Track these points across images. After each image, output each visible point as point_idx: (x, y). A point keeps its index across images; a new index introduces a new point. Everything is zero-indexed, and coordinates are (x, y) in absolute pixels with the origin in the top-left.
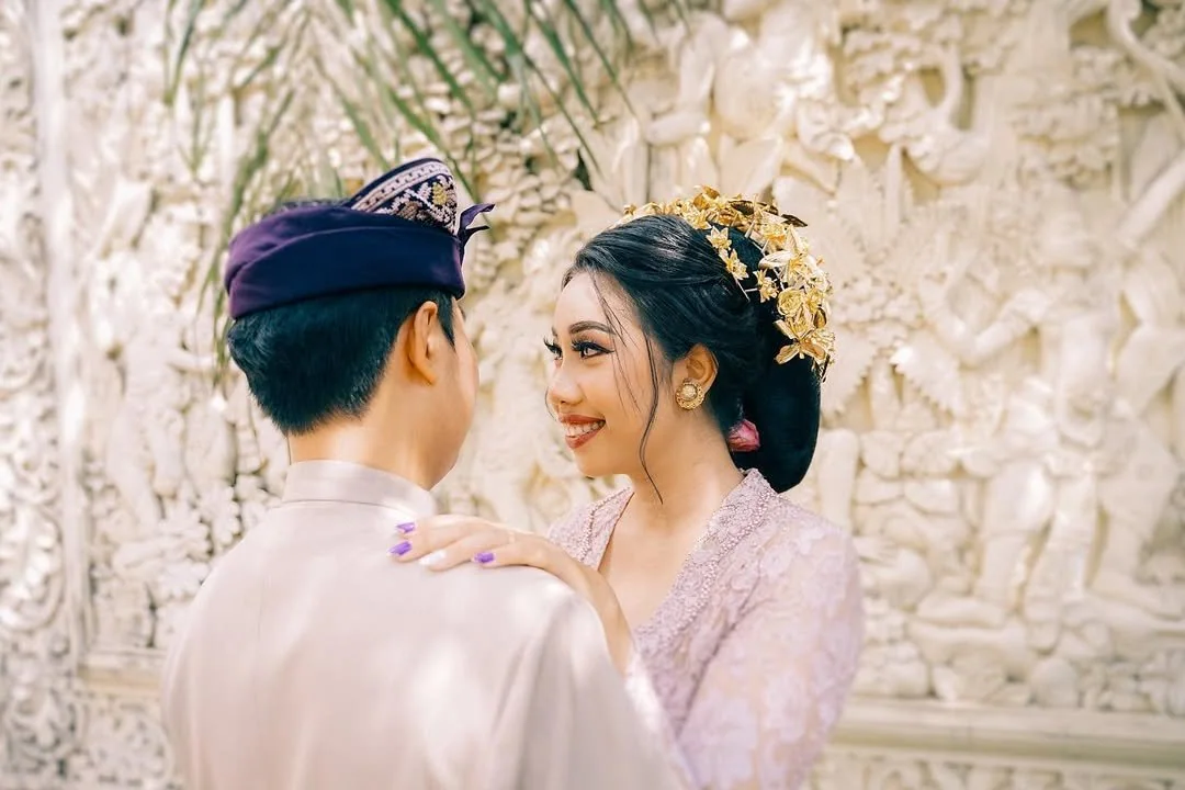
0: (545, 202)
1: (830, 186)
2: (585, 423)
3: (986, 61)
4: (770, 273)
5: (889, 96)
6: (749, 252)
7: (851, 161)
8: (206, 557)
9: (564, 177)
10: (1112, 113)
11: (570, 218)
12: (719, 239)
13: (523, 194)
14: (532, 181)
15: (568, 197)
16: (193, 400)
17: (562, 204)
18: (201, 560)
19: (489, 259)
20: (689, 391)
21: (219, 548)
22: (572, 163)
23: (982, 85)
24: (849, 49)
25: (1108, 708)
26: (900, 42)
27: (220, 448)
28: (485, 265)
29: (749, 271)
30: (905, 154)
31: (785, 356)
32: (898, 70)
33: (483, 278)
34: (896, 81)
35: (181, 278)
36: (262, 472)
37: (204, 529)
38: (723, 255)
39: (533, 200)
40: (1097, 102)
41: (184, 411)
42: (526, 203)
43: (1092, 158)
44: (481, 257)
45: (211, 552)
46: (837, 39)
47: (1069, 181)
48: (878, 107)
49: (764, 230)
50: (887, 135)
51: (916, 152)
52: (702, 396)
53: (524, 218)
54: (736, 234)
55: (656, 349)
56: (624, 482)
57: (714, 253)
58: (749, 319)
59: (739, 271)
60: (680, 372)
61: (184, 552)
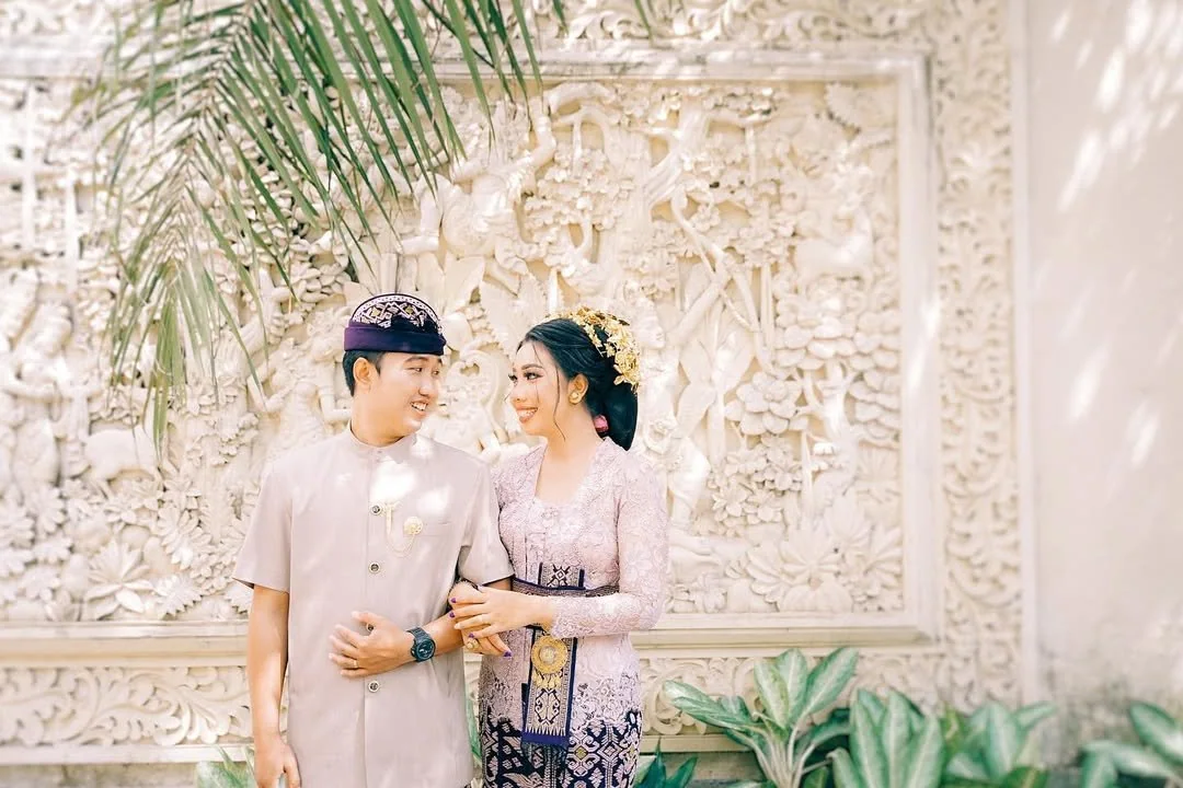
0: (323, 287)
1: (515, 291)
2: (529, 409)
3: (607, 222)
4: (612, 345)
5: (549, 239)
6: (603, 336)
7: (527, 275)
8: (29, 544)
9: (338, 271)
10: (674, 259)
11: (343, 299)
12: (589, 329)
13: (308, 281)
14: (315, 272)
15: (341, 285)
16: (26, 420)
17: (336, 288)
18: (27, 548)
19: (281, 323)
20: (574, 395)
21: (42, 536)
22: (344, 263)
23: (604, 236)
24: (527, 208)
25: (672, 611)
26: (557, 208)
27: (49, 456)
28: (278, 327)
29: (602, 343)
30: (559, 273)
31: (617, 381)
32: (556, 223)
33: (276, 336)
34: (553, 230)
35: (19, 324)
36: (85, 476)
37: (29, 523)
38: (591, 336)
39: (316, 285)
40: (665, 252)
41: (16, 428)
42: (310, 287)
43: (663, 285)
44: (276, 322)
45: (33, 541)
46: (519, 201)
47: (652, 297)
48: (544, 245)
49: (610, 326)
50: (549, 261)
51: (566, 273)
52: (580, 398)
53: (308, 297)
54: (597, 327)
55: (561, 376)
56: (544, 440)
57: (587, 335)
58: (602, 364)
59: (597, 343)
60: (571, 386)
61: (8, 542)
